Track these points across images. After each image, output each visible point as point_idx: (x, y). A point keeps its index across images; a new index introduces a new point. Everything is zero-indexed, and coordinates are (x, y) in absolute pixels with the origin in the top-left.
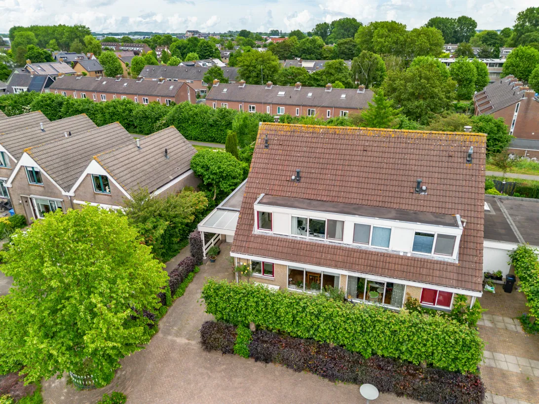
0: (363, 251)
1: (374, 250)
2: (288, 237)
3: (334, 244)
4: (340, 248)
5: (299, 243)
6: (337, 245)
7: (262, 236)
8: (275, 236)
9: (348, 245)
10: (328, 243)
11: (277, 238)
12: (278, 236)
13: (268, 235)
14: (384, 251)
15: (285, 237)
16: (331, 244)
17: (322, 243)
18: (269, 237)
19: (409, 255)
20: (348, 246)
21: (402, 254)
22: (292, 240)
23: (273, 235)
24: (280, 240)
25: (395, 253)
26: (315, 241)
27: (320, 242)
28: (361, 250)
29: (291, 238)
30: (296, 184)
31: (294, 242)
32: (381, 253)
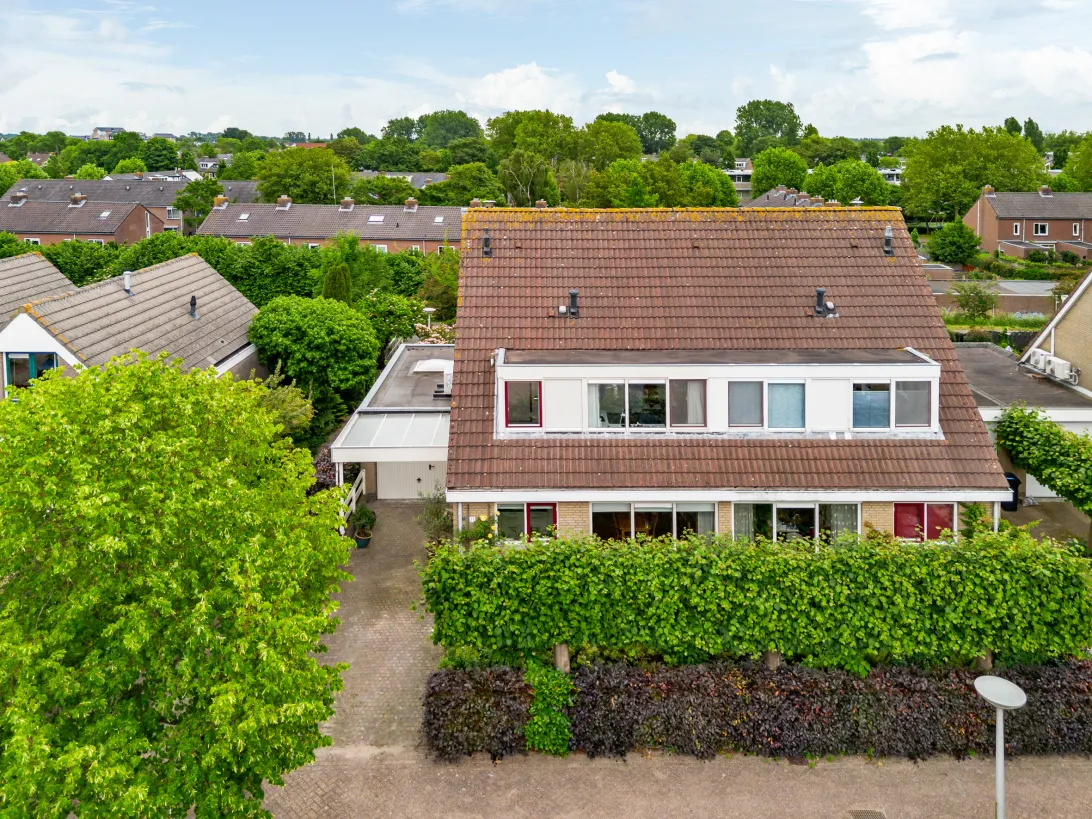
0: (754, 441)
1: (776, 437)
2: (582, 437)
3: (688, 437)
4: (704, 444)
5: (611, 444)
6: (695, 437)
7: (517, 441)
8: (552, 436)
9: (718, 433)
10: (675, 437)
11: (555, 441)
12: (558, 436)
13: (532, 437)
14: (796, 437)
15: (575, 436)
16: (681, 437)
17: (662, 437)
18: (536, 441)
19: (848, 437)
20: (720, 437)
21: (833, 437)
22: (592, 440)
23: (545, 437)
24: (566, 445)
25: (820, 437)
26: (644, 437)
27: (657, 437)
28: (748, 441)
29: (589, 437)
30: (571, 322)
31: (596, 445)
32: (792, 442)
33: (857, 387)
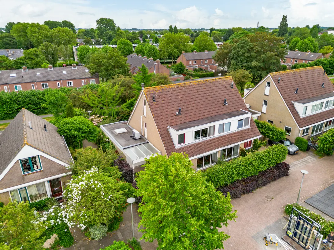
1: (226, 134)
2: (192, 143)
3: (211, 138)
4: (214, 139)
5: (198, 144)
6: (212, 138)
7: (181, 148)
8: (187, 145)
10: (209, 139)
12: (188, 145)
13: (183, 146)
14: (229, 133)
15: (191, 144)
16: (210, 138)
17: (207, 139)
18: (184, 147)
19: (236, 131)
20: (216, 137)
21: (234, 132)
23: (186, 145)
24: (190, 146)
25: (232, 132)
26: (204, 140)
27: (206, 140)
28: (221, 136)
29: (194, 143)
31: (196, 145)
33: (239, 120)
